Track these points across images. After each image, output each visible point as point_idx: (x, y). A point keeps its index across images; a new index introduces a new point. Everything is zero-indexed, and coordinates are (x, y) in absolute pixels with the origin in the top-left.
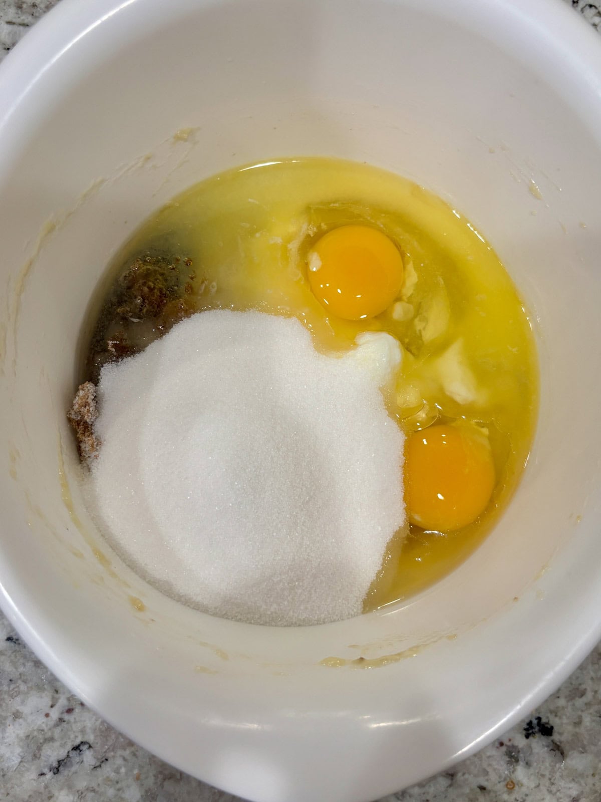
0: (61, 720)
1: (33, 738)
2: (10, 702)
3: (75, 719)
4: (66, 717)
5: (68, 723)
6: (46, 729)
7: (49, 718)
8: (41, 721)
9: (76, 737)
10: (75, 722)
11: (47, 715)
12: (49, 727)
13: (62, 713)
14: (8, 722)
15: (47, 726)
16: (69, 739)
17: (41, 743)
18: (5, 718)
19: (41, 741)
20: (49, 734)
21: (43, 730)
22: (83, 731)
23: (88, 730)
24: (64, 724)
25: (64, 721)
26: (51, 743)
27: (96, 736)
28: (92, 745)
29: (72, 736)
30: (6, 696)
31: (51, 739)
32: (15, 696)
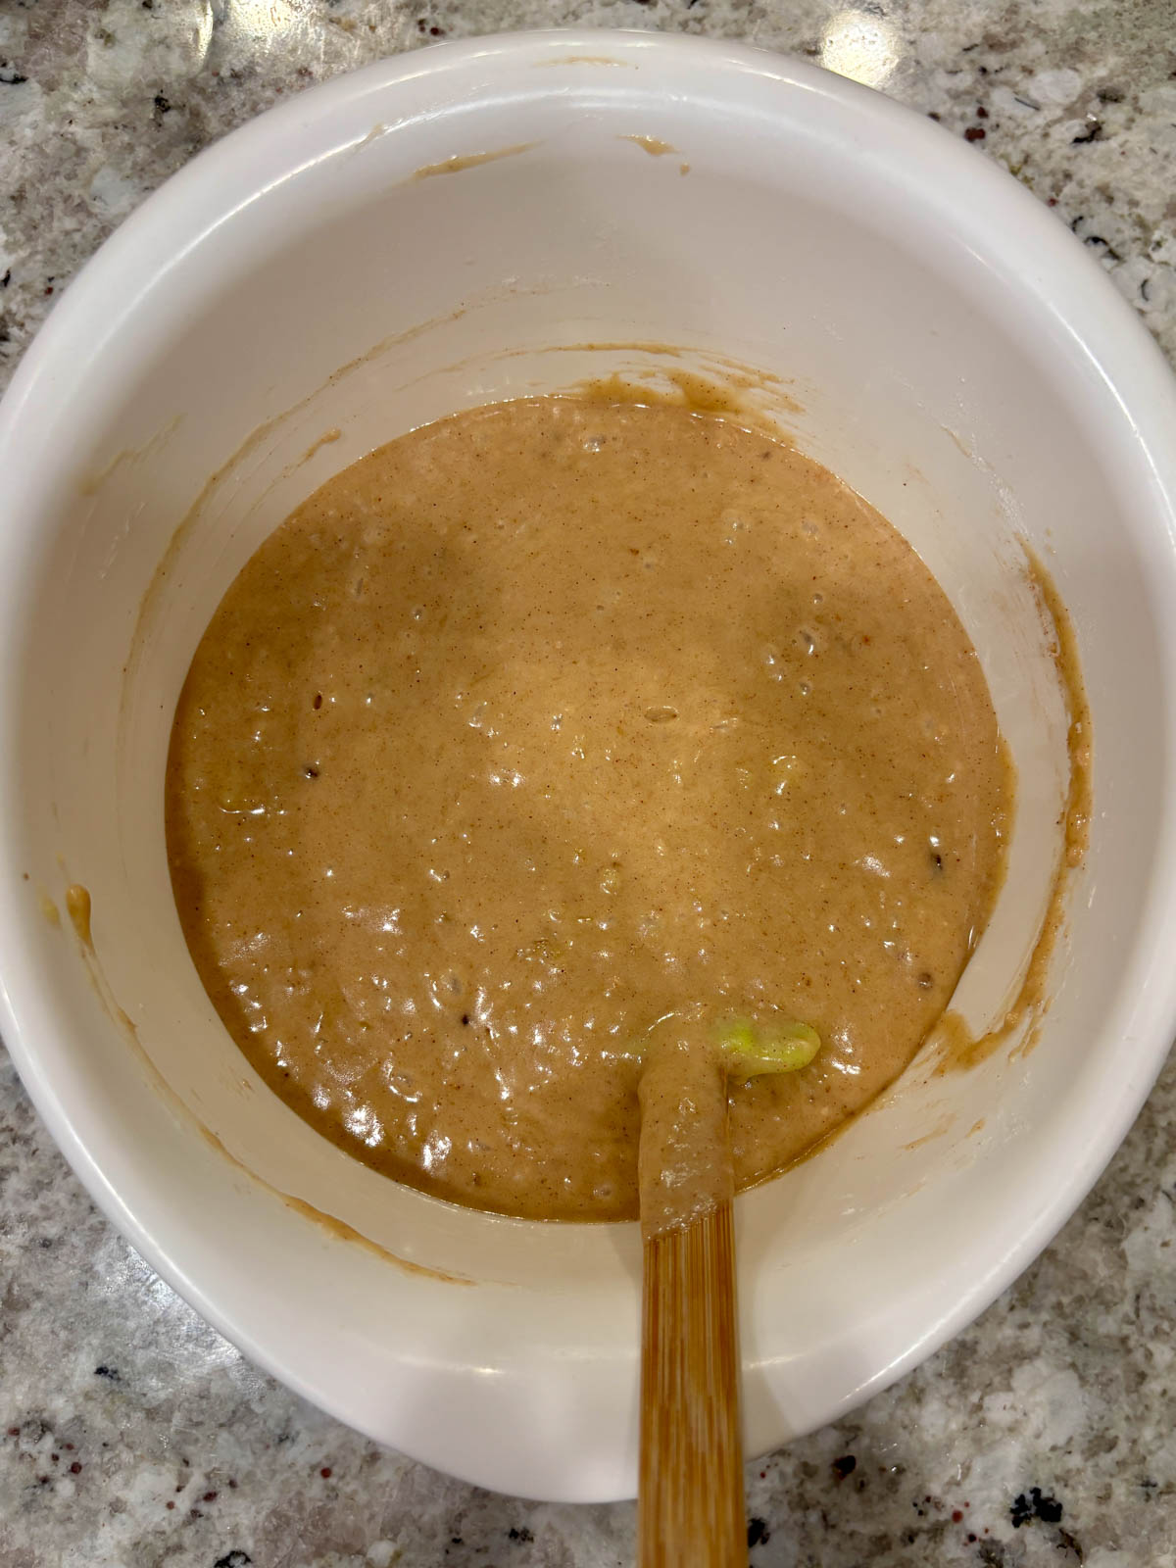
0: (195, 1514)
1: (146, 1547)
2: (104, 1484)
3: (220, 1510)
4: (204, 1507)
5: (208, 1518)
6: (168, 1530)
7: (174, 1511)
8: (159, 1516)
9: (222, 1543)
10: (221, 1516)
11: (170, 1506)
12: (174, 1526)
13: (197, 1501)
14: (101, 1519)
15: (170, 1524)
16: (210, 1546)
17: (160, 1556)
18: (97, 1513)
19: (161, 1552)
20: (175, 1539)
21: (163, 1533)
22: (234, 1533)
23: (244, 1531)
24: (200, 1521)
25: (200, 1516)
26: (178, 1556)
27: (256, 1542)
28: (250, 1557)
29: (215, 1543)
30: (97, 1474)
31: (179, 1548)
32: (114, 1473)
